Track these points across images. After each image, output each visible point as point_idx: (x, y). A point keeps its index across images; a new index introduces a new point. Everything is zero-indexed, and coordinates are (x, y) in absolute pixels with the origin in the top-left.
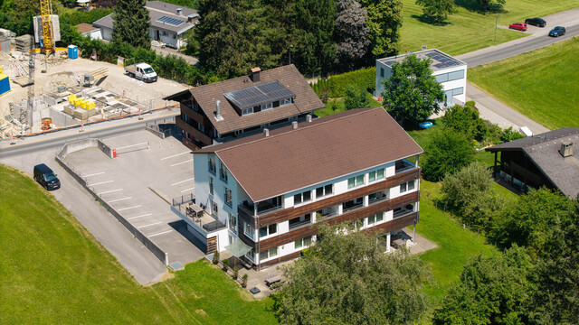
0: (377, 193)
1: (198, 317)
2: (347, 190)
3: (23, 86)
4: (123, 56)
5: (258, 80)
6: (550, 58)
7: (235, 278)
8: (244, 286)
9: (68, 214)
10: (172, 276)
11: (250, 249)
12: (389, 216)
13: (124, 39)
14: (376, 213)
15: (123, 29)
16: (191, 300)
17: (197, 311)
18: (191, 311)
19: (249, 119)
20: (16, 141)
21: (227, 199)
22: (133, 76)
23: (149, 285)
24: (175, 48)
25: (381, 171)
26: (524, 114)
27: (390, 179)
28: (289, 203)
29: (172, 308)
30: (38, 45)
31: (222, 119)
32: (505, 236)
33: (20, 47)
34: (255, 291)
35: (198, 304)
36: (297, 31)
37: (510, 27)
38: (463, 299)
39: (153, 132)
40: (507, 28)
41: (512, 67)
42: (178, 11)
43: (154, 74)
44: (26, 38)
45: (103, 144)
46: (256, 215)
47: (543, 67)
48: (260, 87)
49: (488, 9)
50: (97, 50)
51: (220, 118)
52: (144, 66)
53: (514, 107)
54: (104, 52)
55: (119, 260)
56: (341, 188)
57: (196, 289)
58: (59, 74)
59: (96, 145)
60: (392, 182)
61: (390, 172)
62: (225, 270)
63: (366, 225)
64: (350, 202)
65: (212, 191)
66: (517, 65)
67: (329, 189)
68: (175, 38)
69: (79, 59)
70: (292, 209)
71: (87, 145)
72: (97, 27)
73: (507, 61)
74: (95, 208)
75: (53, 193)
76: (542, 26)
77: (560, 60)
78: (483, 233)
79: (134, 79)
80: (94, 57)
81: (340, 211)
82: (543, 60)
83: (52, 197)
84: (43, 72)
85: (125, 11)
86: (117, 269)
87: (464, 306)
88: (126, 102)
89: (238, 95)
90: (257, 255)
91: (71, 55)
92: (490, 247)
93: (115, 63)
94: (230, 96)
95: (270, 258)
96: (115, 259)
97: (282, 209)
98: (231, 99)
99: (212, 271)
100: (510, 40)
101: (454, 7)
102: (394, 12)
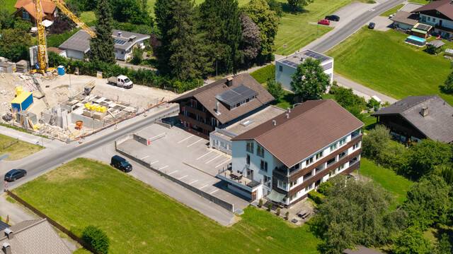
0: (342, 153)
1: (269, 241)
2: (330, 153)
3: (39, 99)
4: (102, 71)
5: (231, 85)
6: (357, 44)
7: (278, 214)
8: (286, 219)
9: (149, 186)
10: (240, 219)
11: (284, 196)
12: (347, 165)
13: (100, 59)
14: (341, 165)
15: (99, 52)
16: (260, 231)
17: (268, 238)
18: (265, 239)
19: (236, 112)
20: (81, 140)
21: (264, 166)
22: (115, 84)
23: (230, 226)
24: (124, 61)
25: (344, 140)
26: (367, 86)
27: (349, 143)
28: (304, 166)
29: (253, 238)
30: (34, 67)
31: (220, 113)
32: (409, 169)
33: (20, 69)
34: (294, 221)
35: (266, 233)
36: (220, 45)
37: (319, 23)
38: (418, 211)
39: (161, 124)
40: (316, 23)
41: (339, 53)
42: (119, 34)
43: (131, 83)
44: (23, 62)
45: (139, 137)
46: (288, 175)
47: (356, 51)
48: (234, 90)
49: (296, 10)
50: (80, 67)
51: (219, 114)
52: (123, 77)
53: (358, 83)
54: (85, 69)
55: (202, 212)
56: (327, 152)
57: (259, 224)
58: (60, 87)
59: (132, 137)
60: (350, 145)
61: (349, 139)
62: (269, 210)
63: (337, 172)
64: (330, 160)
65: (249, 162)
66: (341, 52)
67: (321, 154)
68: (122, 53)
69: (66, 74)
70: (305, 169)
71: (127, 139)
72: (63, 49)
73: (335, 50)
74: (163, 180)
75: (130, 174)
76: (337, 20)
77: (362, 45)
78: (391, 168)
79: (116, 87)
80: (77, 73)
81: (326, 166)
82: (354, 46)
83: (131, 176)
84: (47, 87)
85: (100, 40)
86: (204, 218)
87: (419, 215)
88: (121, 104)
89: (223, 96)
90: (288, 199)
91: (60, 73)
92: (399, 177)
93: (95, 76)
94: (218, 97)
95: (294, 200)
96: (199, 212)
97: (300, 170)
98: (221, 100)
99: (261, 212)
100: (325, 33)
101: (283, 13)
102: (274, 26)
